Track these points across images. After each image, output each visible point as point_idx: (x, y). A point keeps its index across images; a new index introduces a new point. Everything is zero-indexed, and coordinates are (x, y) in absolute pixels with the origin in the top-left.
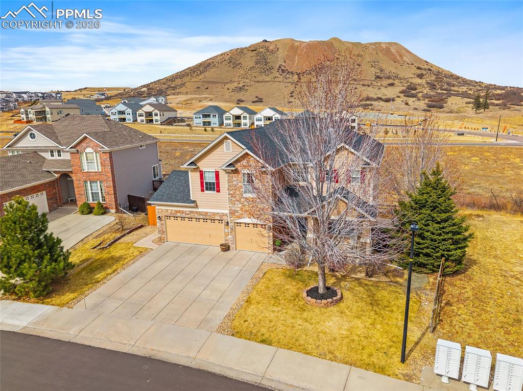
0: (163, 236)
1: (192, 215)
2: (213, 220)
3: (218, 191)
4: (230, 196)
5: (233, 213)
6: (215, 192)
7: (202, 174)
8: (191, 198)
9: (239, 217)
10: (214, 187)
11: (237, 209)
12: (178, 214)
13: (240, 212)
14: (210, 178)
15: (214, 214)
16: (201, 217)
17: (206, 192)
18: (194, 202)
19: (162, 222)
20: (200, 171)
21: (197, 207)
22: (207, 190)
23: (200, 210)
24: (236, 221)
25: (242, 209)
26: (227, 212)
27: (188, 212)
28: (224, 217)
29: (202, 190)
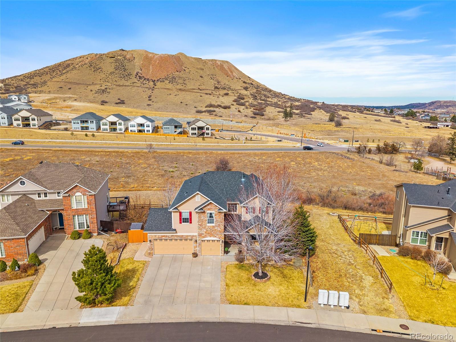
0: (152, 251)
1: (173, 237)
2: (186, 240)
3: (191, 223)
4: (199, 226)
5: (200, 235)
6: (189, 224)
7: (181, 214)
8: (173, 227)
9: (204, 237)
10: (189, 220)
11: (203, 233)
12: (164, 238)
13: (205, 234)
14: (186, 215)
15: (188, 236)
16: (179, 238)
17: (183, 223)
18: (175, 230)
19: (152, 243)
20: (180, 212)
21: (176, 233)
22: (183, 222)
23: (178, 234)
24: (202, 239)
25: (206, 233)
26: (197, 234)
27: (170, 236)
28: (194, 237)
29: (181, 223)
